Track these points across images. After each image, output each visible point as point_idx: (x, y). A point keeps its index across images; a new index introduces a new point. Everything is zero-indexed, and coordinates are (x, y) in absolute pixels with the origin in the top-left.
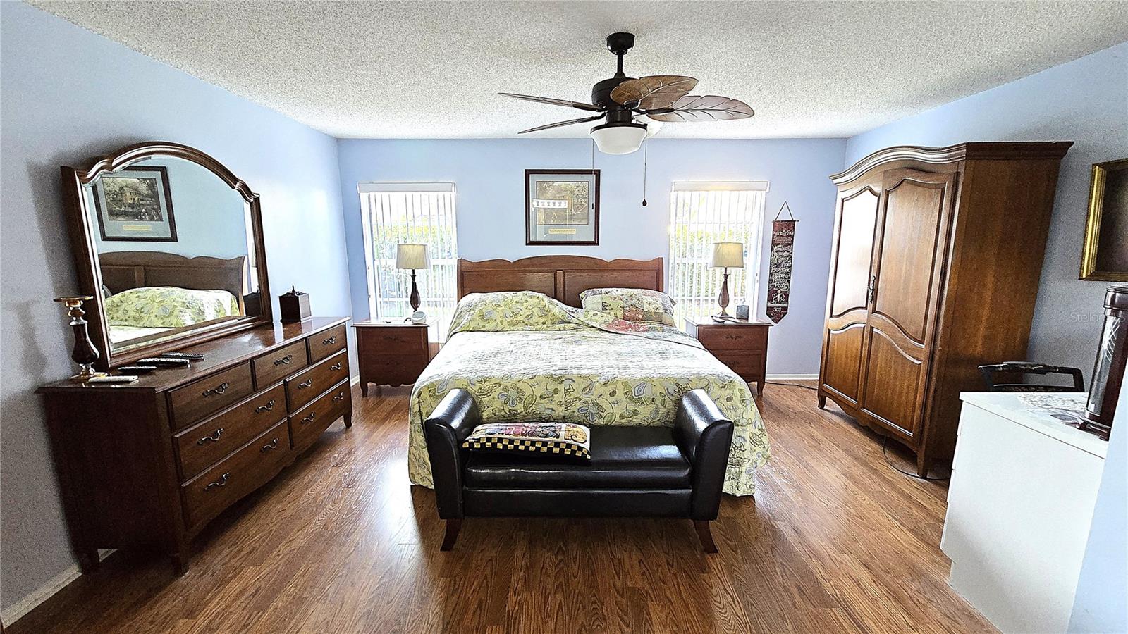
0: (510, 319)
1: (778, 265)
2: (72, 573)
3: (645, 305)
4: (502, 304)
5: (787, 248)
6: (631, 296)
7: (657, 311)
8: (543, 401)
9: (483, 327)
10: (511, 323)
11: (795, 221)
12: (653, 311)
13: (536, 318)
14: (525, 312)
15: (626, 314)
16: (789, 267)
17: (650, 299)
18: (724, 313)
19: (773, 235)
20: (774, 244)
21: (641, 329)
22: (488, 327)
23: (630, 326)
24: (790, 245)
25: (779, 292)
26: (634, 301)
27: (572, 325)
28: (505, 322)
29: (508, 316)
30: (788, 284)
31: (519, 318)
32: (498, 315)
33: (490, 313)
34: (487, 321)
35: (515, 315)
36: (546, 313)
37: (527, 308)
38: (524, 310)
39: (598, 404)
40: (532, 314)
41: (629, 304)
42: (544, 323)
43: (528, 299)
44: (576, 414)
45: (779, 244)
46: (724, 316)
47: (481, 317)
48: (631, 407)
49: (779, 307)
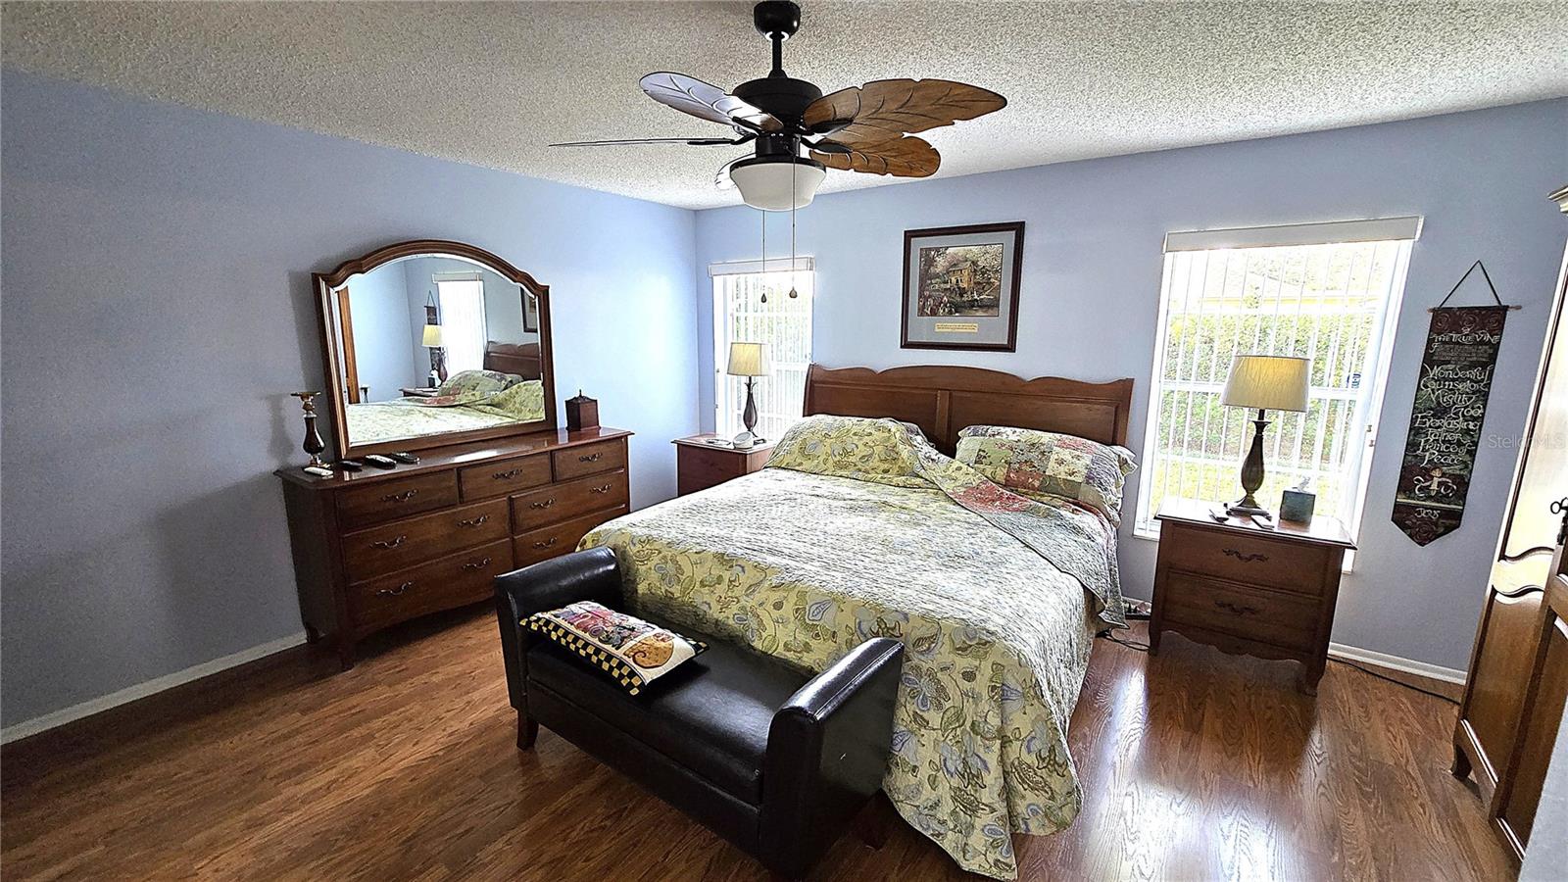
0: (838, 458)
1: (1440, 411)
2: (301, 638)
3: (1052, 464)
4: (833, 435)
5: (1474, 373)
6: (1033, 444)
7: (1072, 478)
8: (702, 590)
9: (800, 464)
10: (840, 466)
11: (1506, 308)
12: (1063, 476)
13: (875, 462)
14: (862, 451)
15: (1012, 475)
16: (1474, 419)
17: (1066, 455)
18: (1248, 501)
19: (1430, 342)
20: (1429, 360)
21: (1016, 506)
22: (807, 465)
23: (1000, 497)
24: (1484, 366)
25: (1437, 473)
26: (1034, 455)
27: (918, 481)
28: (831, 461)
29: (836, 454)
30: (1468, 458)
31: (852, 459)
32: (822, 451)
33: (815, 446)
34: (808, 457)
35: (846, 453)
36: (895, 456)
37: (866, 445)
38: (861, 447)
39: (758, 616)
40: (871, 455)
41: (1023, 458)
42: (886, 471)
43: (873, 432)
44: (731, 622)
45: (1449, 362)
46: (1247, 509)
47: (802, 450)
48: (802, 637)
49: (1432, 508)
